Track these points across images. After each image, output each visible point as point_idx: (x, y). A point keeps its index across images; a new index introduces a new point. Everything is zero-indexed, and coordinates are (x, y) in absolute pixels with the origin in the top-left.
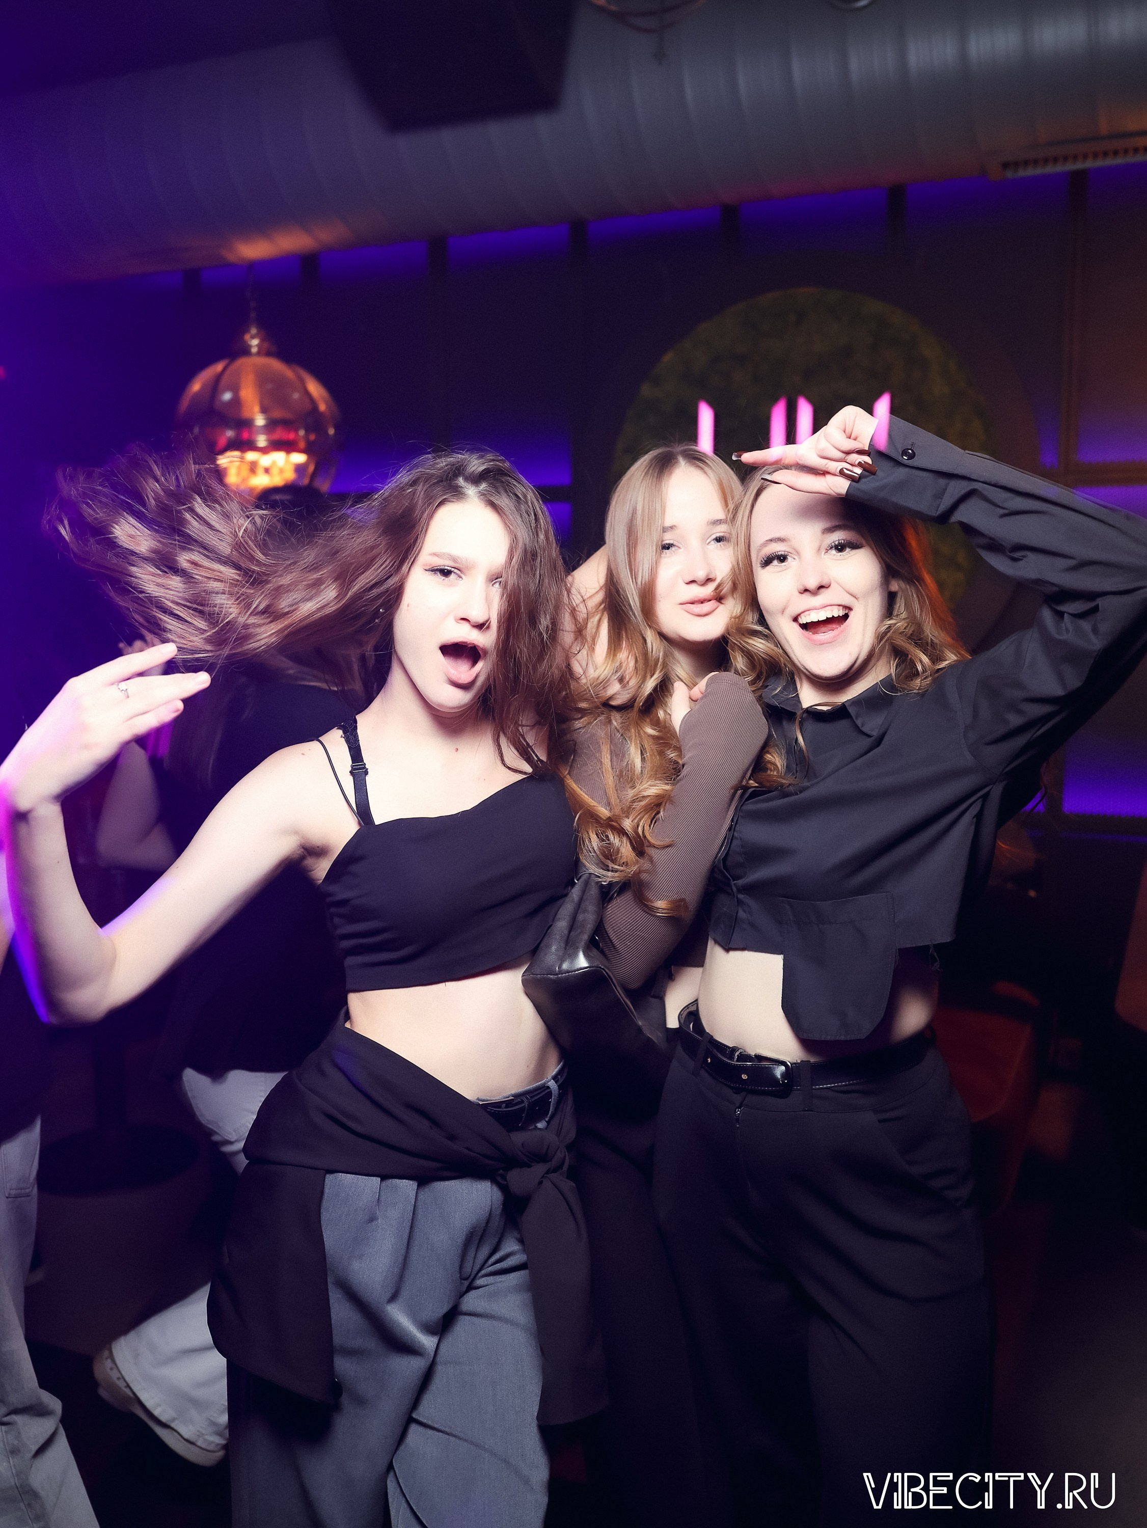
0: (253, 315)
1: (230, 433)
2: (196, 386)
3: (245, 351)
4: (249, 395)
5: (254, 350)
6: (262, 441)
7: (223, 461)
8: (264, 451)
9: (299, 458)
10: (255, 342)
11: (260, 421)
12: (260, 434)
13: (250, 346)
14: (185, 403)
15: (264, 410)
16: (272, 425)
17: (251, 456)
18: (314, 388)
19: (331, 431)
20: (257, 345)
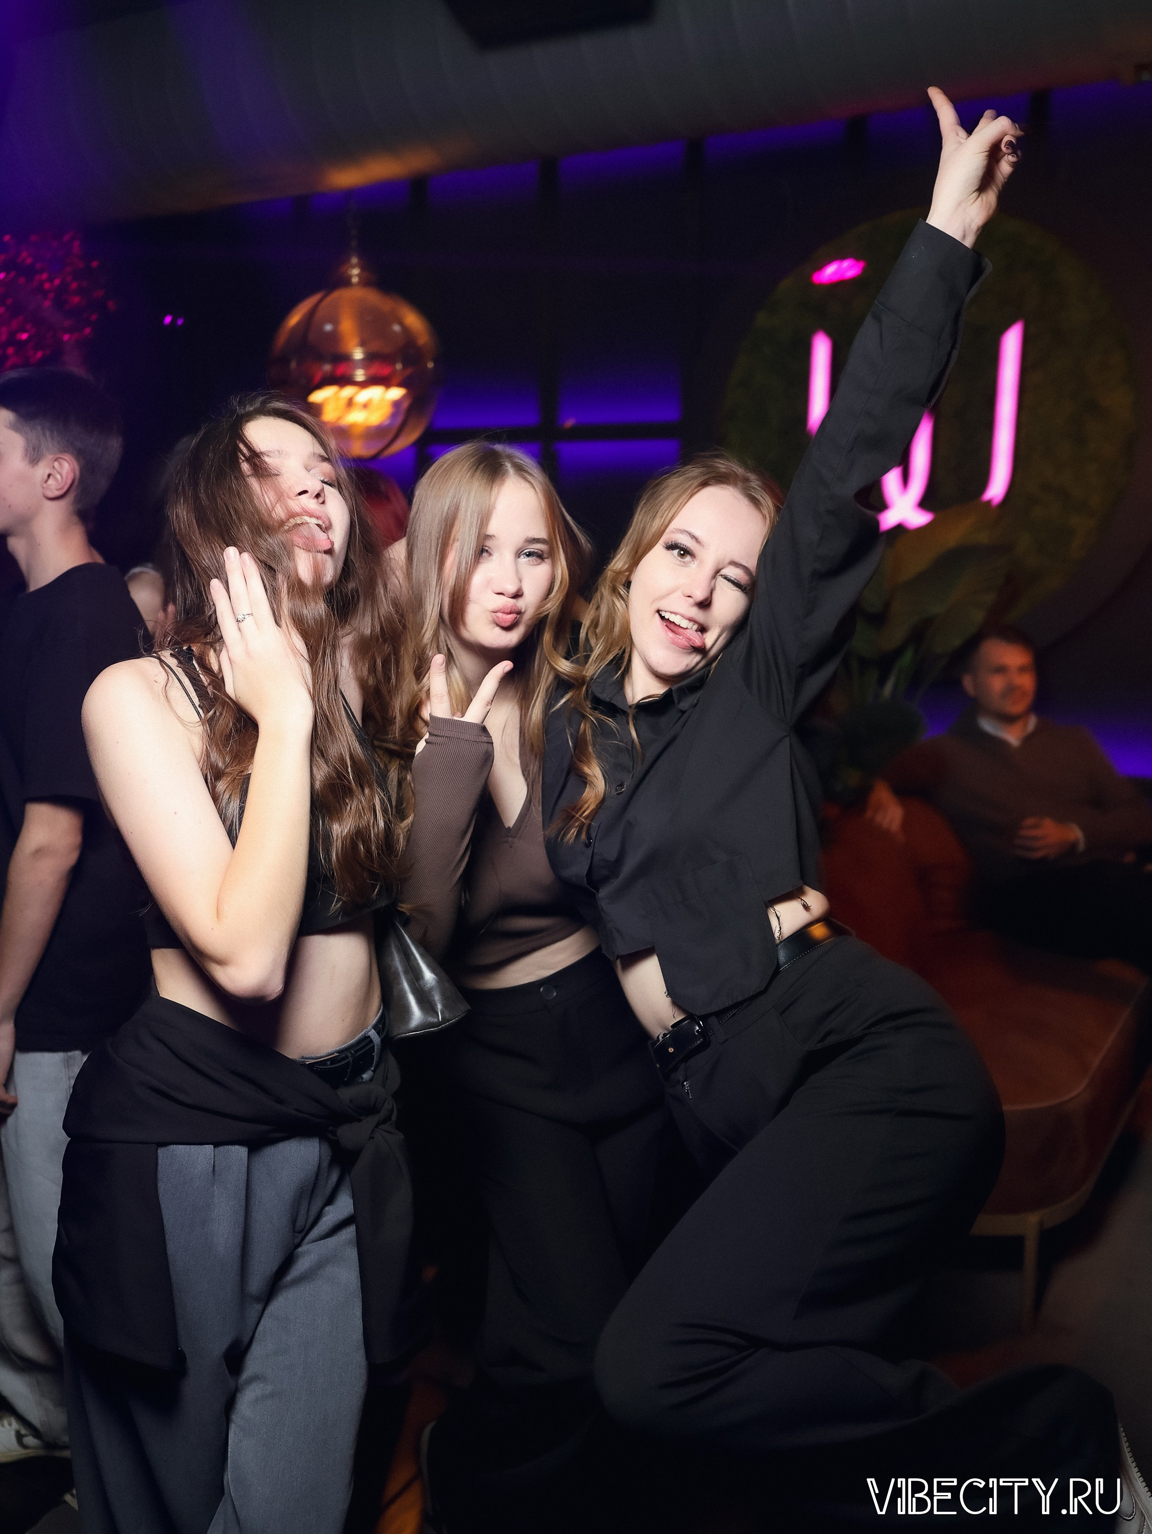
0: (354, 243)
1: (327, 368)
2: (294, 319)
3: (345, 282)
4: (348, 326)
5: (355, 280)
6: (360, 375)
7: (317, 397)
8: (364, 385)
9: (396, 393)
10: (356, 271)
11: (358, 354)
12: (358, 368)
13: (350, 277)
14: (282, 337)
15: (363, 344)
16: (371, 358)
17: (348, 391)
18: (413, 320)
19: (430, 365)
20: (357, 275)
